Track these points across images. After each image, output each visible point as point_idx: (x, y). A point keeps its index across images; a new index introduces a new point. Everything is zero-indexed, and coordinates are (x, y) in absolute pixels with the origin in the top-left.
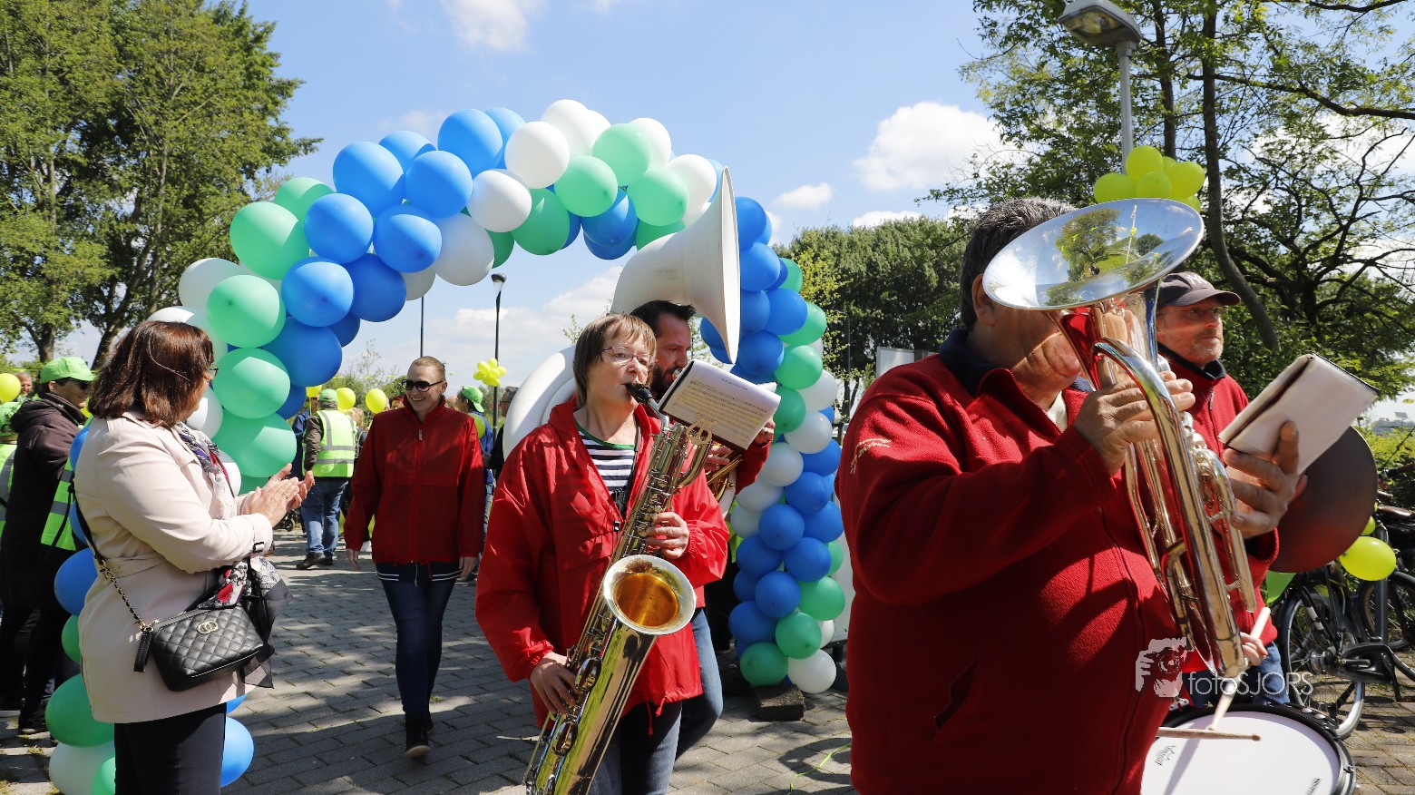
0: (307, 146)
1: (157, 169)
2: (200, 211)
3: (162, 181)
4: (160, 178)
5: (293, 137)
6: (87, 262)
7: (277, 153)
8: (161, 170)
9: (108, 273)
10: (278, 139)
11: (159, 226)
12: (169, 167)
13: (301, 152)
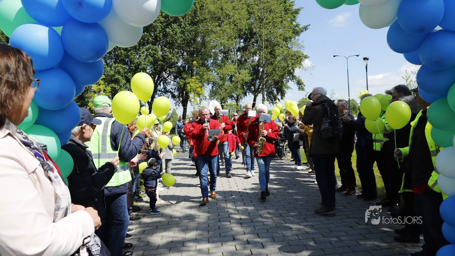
0: (306, 28)
1: (262, 45)
2: (274, 55)
3: (263, 48)
4: (262, 47)
5: (301, 26)
6: (244, 75)
7: (296, 33)
8: (263, 45)
9: (251, 78)
10: (297, 28)
11: (264, 62)
12: (265, 44)
13: (304, 31)
